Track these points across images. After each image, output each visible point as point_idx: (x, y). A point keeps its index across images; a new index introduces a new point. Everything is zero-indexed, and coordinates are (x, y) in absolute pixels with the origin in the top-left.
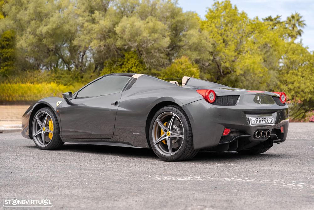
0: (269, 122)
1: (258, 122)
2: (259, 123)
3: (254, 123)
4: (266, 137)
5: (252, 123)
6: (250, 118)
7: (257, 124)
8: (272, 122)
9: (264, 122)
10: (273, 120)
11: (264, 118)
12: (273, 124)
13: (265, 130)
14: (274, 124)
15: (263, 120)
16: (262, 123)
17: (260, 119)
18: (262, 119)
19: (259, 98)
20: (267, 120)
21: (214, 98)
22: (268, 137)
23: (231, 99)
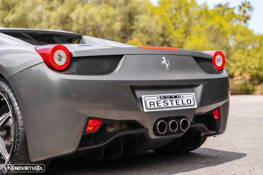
0: (185, 102)
1: (162, 104)
2: (163, 106)
3: (152, 106)
4: (179, 130)
5: (149, 106)
6: (143, 97)
7: (158, 107)
8: (192, 104)
9: (174, 104)
10: (193, 98)
11: (175, 97)
12: (194, 105)
13: (178, 118)
14: (196, 107)
15: (171, 99)
16: (170, 105)
17: (165, 98)
18: (171, 97)
19: (167, 60)
20: (181, 100)
21: (67, 61)
22: (185, 131)
23: (104, 63)
